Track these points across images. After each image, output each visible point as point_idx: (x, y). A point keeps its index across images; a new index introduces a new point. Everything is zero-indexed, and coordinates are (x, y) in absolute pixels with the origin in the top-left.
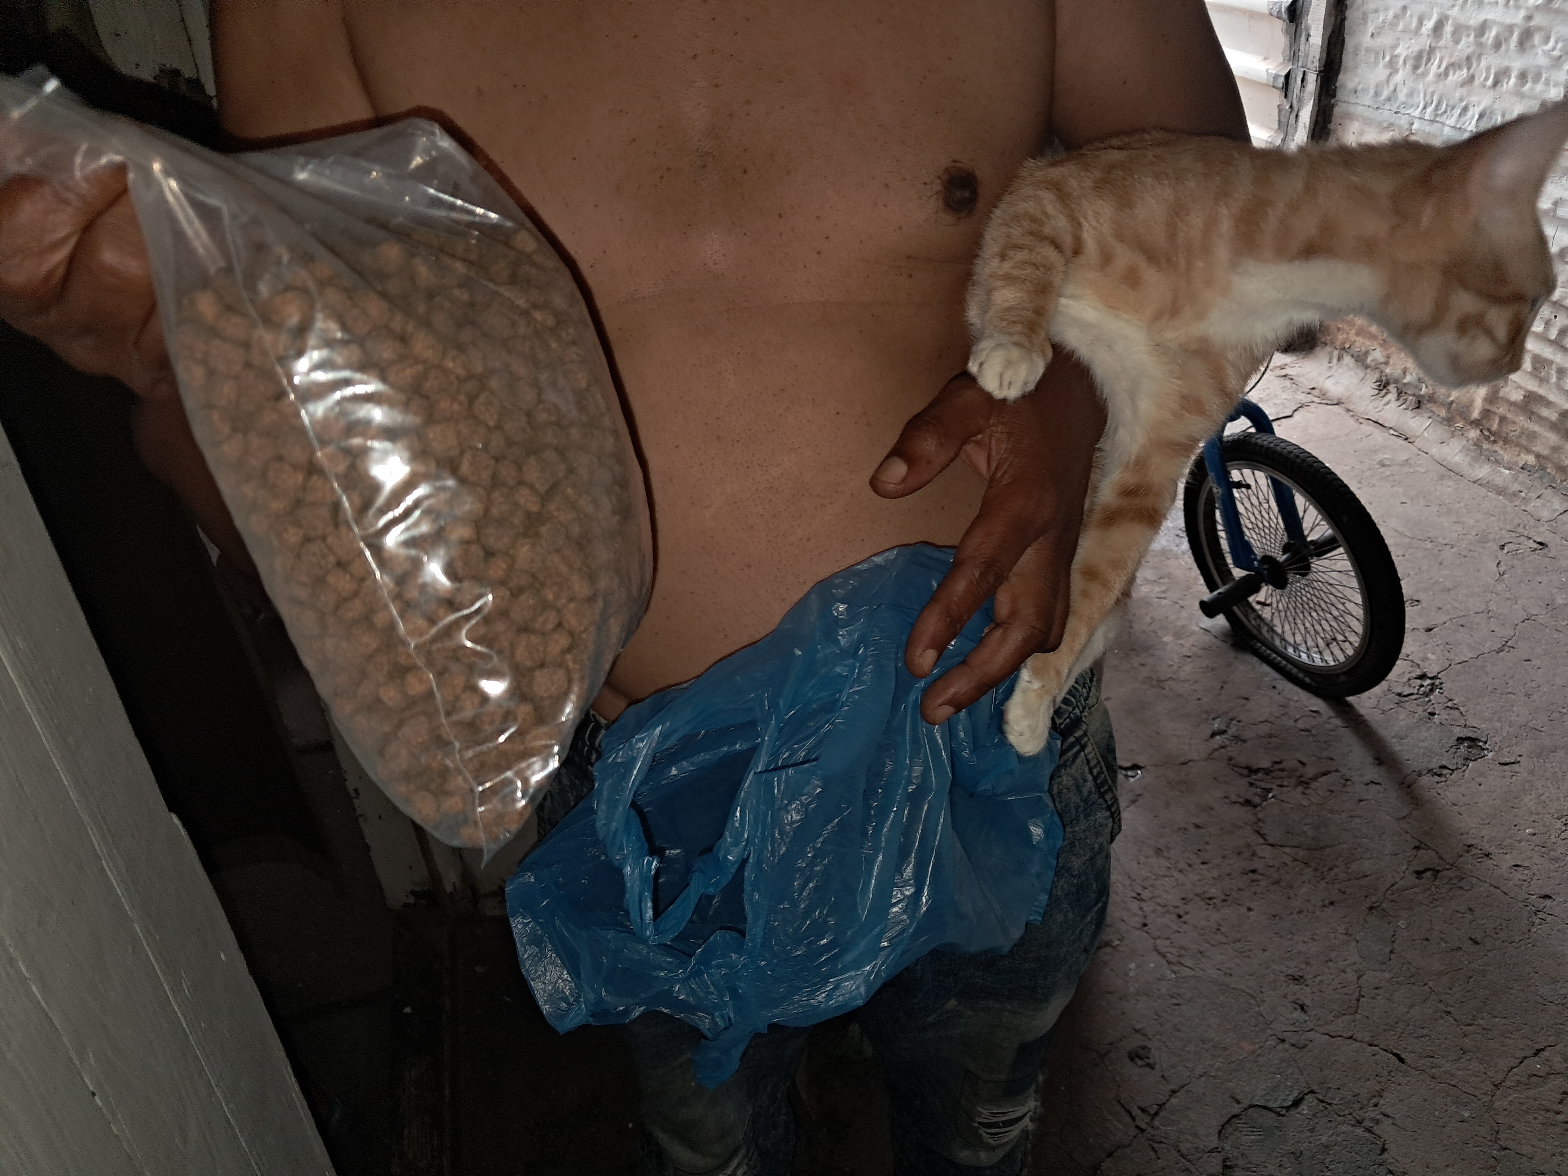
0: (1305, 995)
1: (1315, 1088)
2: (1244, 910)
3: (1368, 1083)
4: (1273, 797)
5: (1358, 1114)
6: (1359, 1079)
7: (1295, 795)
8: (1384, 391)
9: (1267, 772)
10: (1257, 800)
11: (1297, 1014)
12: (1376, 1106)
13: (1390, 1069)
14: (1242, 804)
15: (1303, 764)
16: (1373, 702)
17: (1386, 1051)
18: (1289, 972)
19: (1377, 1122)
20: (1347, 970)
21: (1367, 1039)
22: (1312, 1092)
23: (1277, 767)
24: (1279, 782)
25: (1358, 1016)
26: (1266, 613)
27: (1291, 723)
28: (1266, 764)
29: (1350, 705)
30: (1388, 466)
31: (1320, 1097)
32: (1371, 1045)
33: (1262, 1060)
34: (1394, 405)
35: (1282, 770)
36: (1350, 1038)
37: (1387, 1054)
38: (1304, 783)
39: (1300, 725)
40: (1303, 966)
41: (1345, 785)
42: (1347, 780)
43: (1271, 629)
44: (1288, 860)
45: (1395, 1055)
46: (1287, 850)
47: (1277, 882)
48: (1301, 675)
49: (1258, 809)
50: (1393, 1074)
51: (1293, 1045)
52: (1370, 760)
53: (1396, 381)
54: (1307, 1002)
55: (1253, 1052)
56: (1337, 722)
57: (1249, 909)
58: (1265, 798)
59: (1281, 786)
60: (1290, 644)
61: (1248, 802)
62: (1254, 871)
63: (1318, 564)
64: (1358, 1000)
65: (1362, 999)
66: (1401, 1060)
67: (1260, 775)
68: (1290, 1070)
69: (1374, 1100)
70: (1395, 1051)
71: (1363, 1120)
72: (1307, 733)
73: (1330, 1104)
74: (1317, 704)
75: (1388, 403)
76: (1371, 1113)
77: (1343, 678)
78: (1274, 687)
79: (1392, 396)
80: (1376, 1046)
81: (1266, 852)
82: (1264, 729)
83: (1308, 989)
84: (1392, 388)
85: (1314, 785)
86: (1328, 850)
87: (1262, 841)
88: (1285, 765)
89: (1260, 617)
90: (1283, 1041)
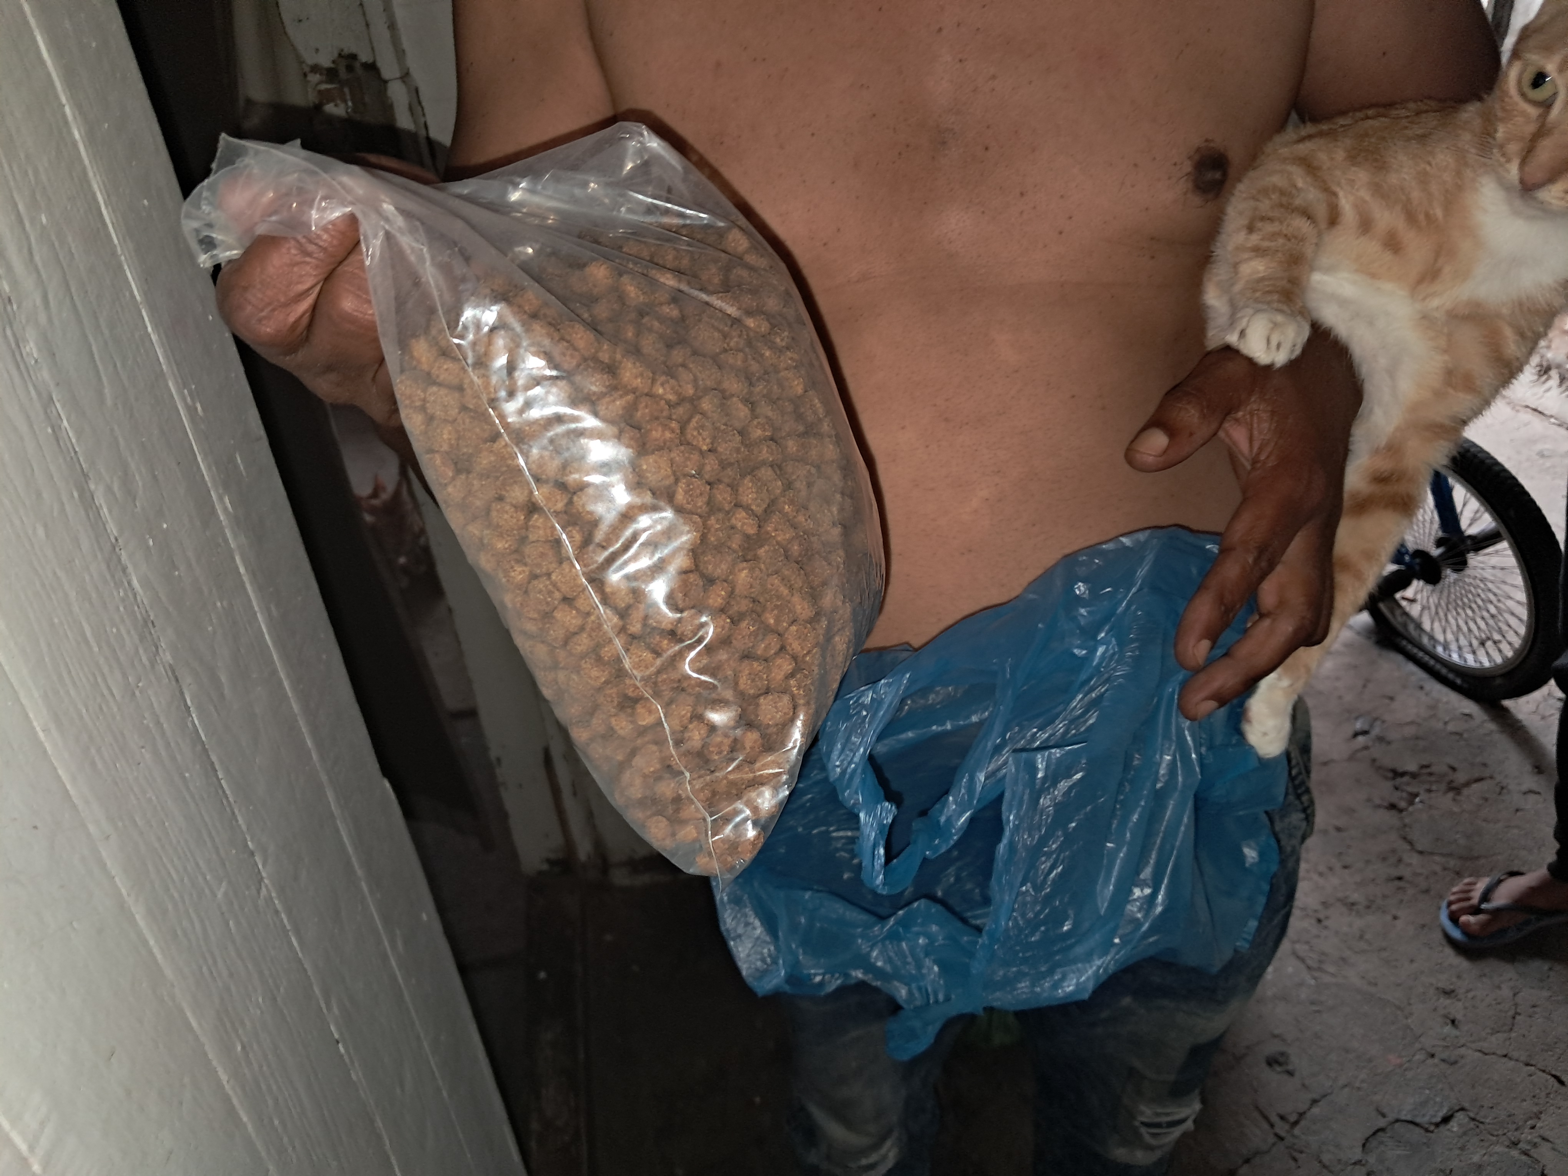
0: (1457, 1009)
1: (1466, 1105)
2: (1389, 918)
3: (1525, 1103)
4: (1421, 802)
5: (1513, 1136)
6: (1515, 1098)
7: (1445, 801)
8: (1545, 377)
9: (1414, 776)
10: (1403, 804)
11: (1448, 1029)
12: (1533, 1127)
13: (1548, 1091)
14: (1387, 808)
15: (1454, 769)
17: (1544, 1071)
18: (1440, 985)
19: (1535, 1145)
20: (1503, 986)
21: (1523, 1058)
22: (1462, 1109)
23: (1425, 771)
24: (1427, 786)
25: (1513, 1035)
26: (1414, 610)
27: (1440, 725)
28: (1412, 767)
29: (1506, 710)
30: (1549, 457)
31: (1472, 1115)
32: (1527, 1065)
33: (1409, 1075)
34: (1555, 392)
35: (1431, 774)
36: (1505, 1056)
37: (1544, 1075)
38: (1455, 789)
39: (1451, 727)
40: (1454, 980)
41: (1500, 794)
42: (1502, 788)
43: (1419, 626)
44: (1438, 868)
45: (1555, 1076)
46: (1437, 858)
47: (1427, 891)
48: (1451, 676)
49: (1404, 813)
50: (1552, 1096)
51: (1443, 1060)
52: (1528, 768)
53: (1559, 366)
54: (1459, 1016)
55: (1401, 1066)
56: (1492, 726)
57: (1395, 918)
58: (1411, 803)
59: (1429, 791)
60: (1439, 643)
61: (1393, 807)
62: (1400, 878)
63: (1474, 560)
64: (1514, 1018)
65: (1518, 1017)
66: (1561, 1082)
67: (1406, 779)
68: (1440, 1086)
69: (1530, 1123)
70: (1554, 1072)
71: (1519, 1142)
72: (1457, 737)
73: (1482, 1123)
74: (1469, 707)
75: (1548, 390)
76: (1527, 1135)
77: (1498, 681)
78: (1422, 688)
79: (1554, 381)
80: (1532, 1065)
81: (1414, 859)
82: (1410, 731)
83: (1460, 1004)
84: (1554, 373)
85: (1466, 792)
86: (1482, 861)
87: (1409, 847)
88: (1434, 769)
89: (1406, 614)
90: (1433, 1056)
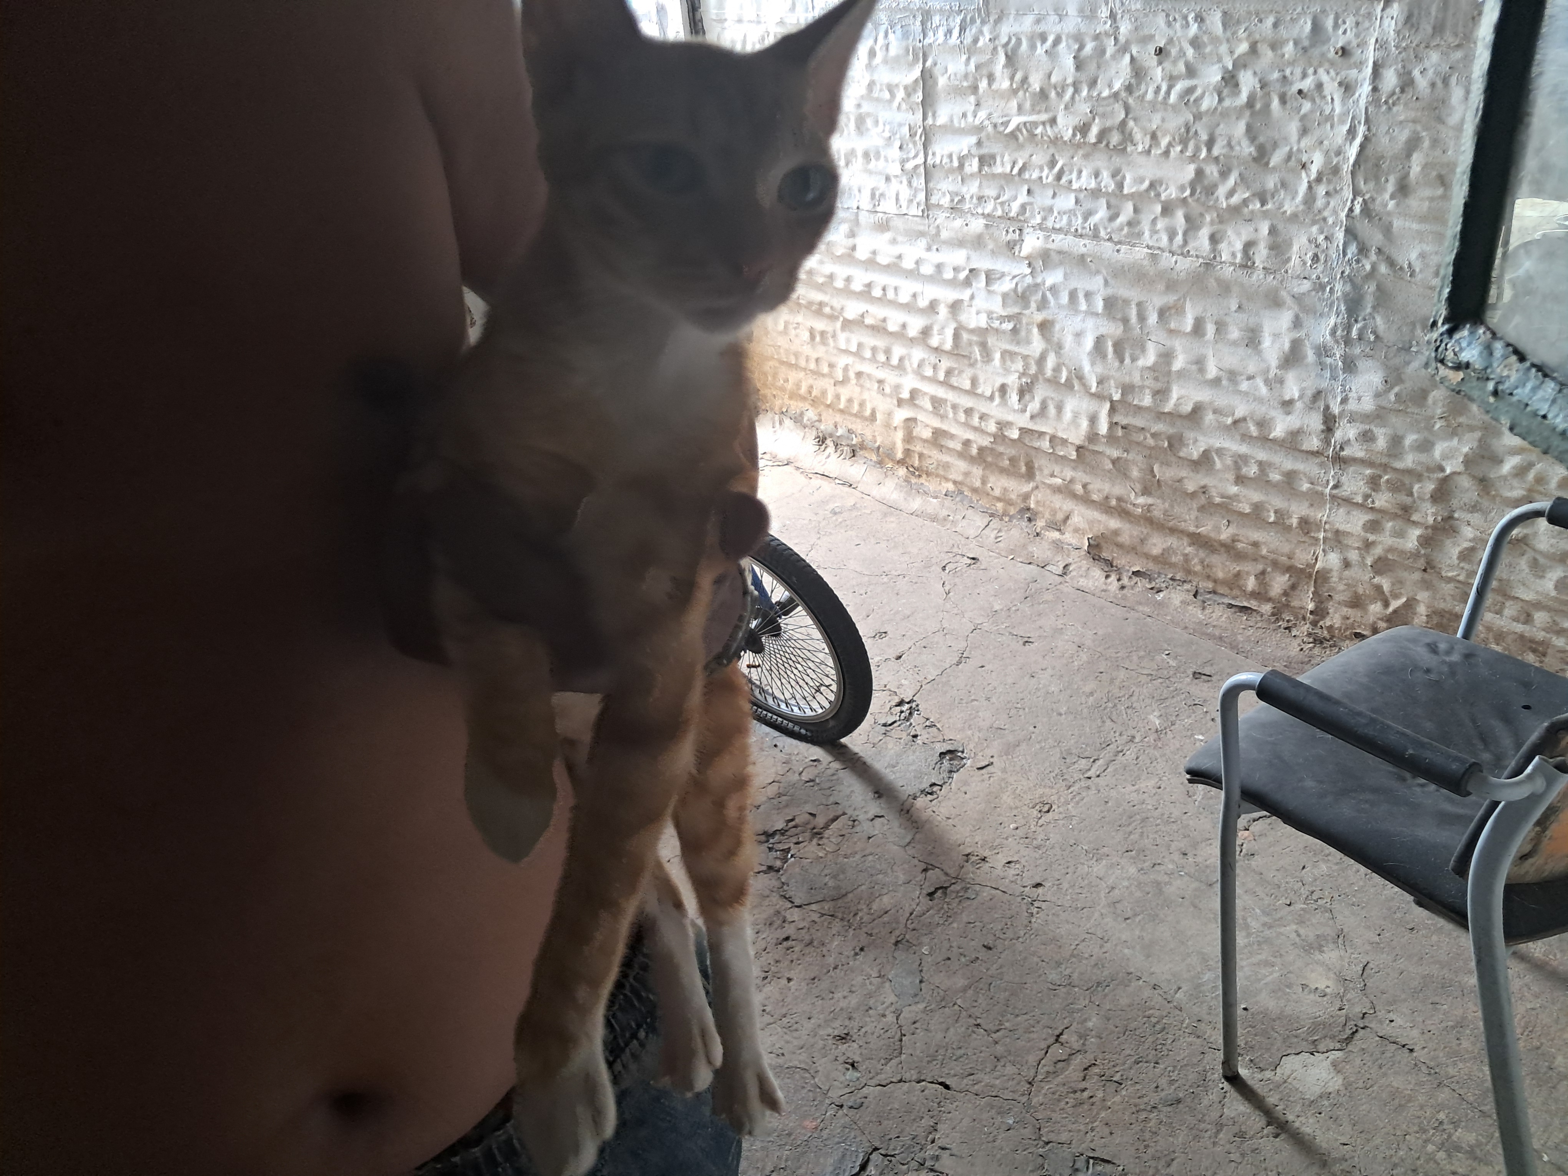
0: (853, 1051)
1: (877, 1144)
2: (784, 981)
3: (923, 1121)
4: (792, 856)
6: (914, 1120)
7: (811, 849)
8: (824, 446)
9: (783, 832)
10: (778, 863)
11: (851, 1074)
12: (933, 1142)
13: (938, 1100)
14: (765, 872)
15: (813, 815)
16: (864, 738)
17: (932, 1083)
18: (836, 1033)
19: (937, 1158)
20: (887, 1013)
21: (914, 1077)
23: (791, 824)
24: (794, 840)
25: (903, 1056)
27: (796, 777)
28: (780, 825)
30: (840, 513)
31: (883, 1152)
32: (918, 1082)
33: (825, 1134)
34: (834, 457)
35: (795, 827)
36: (900, 1081)
37: (934, 1085)
38: (817, 834)
39: (805, 777)
41: (853, 826)
42: (854, 821)
44: (815, 917)
45: (941, 1084)
46: (814, 907)
47: (810, 943)
49: (781, 872)
50: (942, 1104)
51: (851, 1107)
52: (871, 795)
53: (833, 435)
54: (857, 1059)
55: (816, 1128)
57: (789, 980)
58: (785, 860)
59: (797, 843)
61: (770, 868)
62: (787, 939)
64: (901, 1040)
65: (904, 1038)
66: (947, 1087)
67: (777, 837)
69: (931, 1137)
70: (940, 1080)
72: (811, 784)
73: (893, 1156)
74: (817, 752)
75: (829, 456)
78: (776, 746)
79: (831, 448)
80: (923, 1081)
81: (794, 915)
82: (772, 790)
84: (829, 442)
85: (827, 833)
86: (850, 896)
87: (790, 905)
88: (797, 821)
90: (841, 1106)
